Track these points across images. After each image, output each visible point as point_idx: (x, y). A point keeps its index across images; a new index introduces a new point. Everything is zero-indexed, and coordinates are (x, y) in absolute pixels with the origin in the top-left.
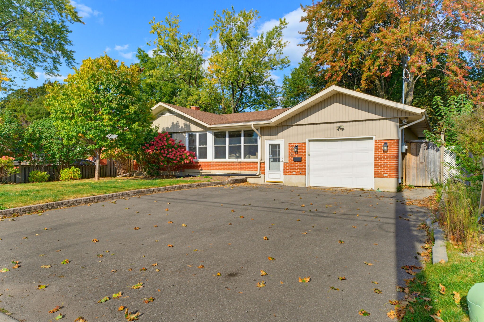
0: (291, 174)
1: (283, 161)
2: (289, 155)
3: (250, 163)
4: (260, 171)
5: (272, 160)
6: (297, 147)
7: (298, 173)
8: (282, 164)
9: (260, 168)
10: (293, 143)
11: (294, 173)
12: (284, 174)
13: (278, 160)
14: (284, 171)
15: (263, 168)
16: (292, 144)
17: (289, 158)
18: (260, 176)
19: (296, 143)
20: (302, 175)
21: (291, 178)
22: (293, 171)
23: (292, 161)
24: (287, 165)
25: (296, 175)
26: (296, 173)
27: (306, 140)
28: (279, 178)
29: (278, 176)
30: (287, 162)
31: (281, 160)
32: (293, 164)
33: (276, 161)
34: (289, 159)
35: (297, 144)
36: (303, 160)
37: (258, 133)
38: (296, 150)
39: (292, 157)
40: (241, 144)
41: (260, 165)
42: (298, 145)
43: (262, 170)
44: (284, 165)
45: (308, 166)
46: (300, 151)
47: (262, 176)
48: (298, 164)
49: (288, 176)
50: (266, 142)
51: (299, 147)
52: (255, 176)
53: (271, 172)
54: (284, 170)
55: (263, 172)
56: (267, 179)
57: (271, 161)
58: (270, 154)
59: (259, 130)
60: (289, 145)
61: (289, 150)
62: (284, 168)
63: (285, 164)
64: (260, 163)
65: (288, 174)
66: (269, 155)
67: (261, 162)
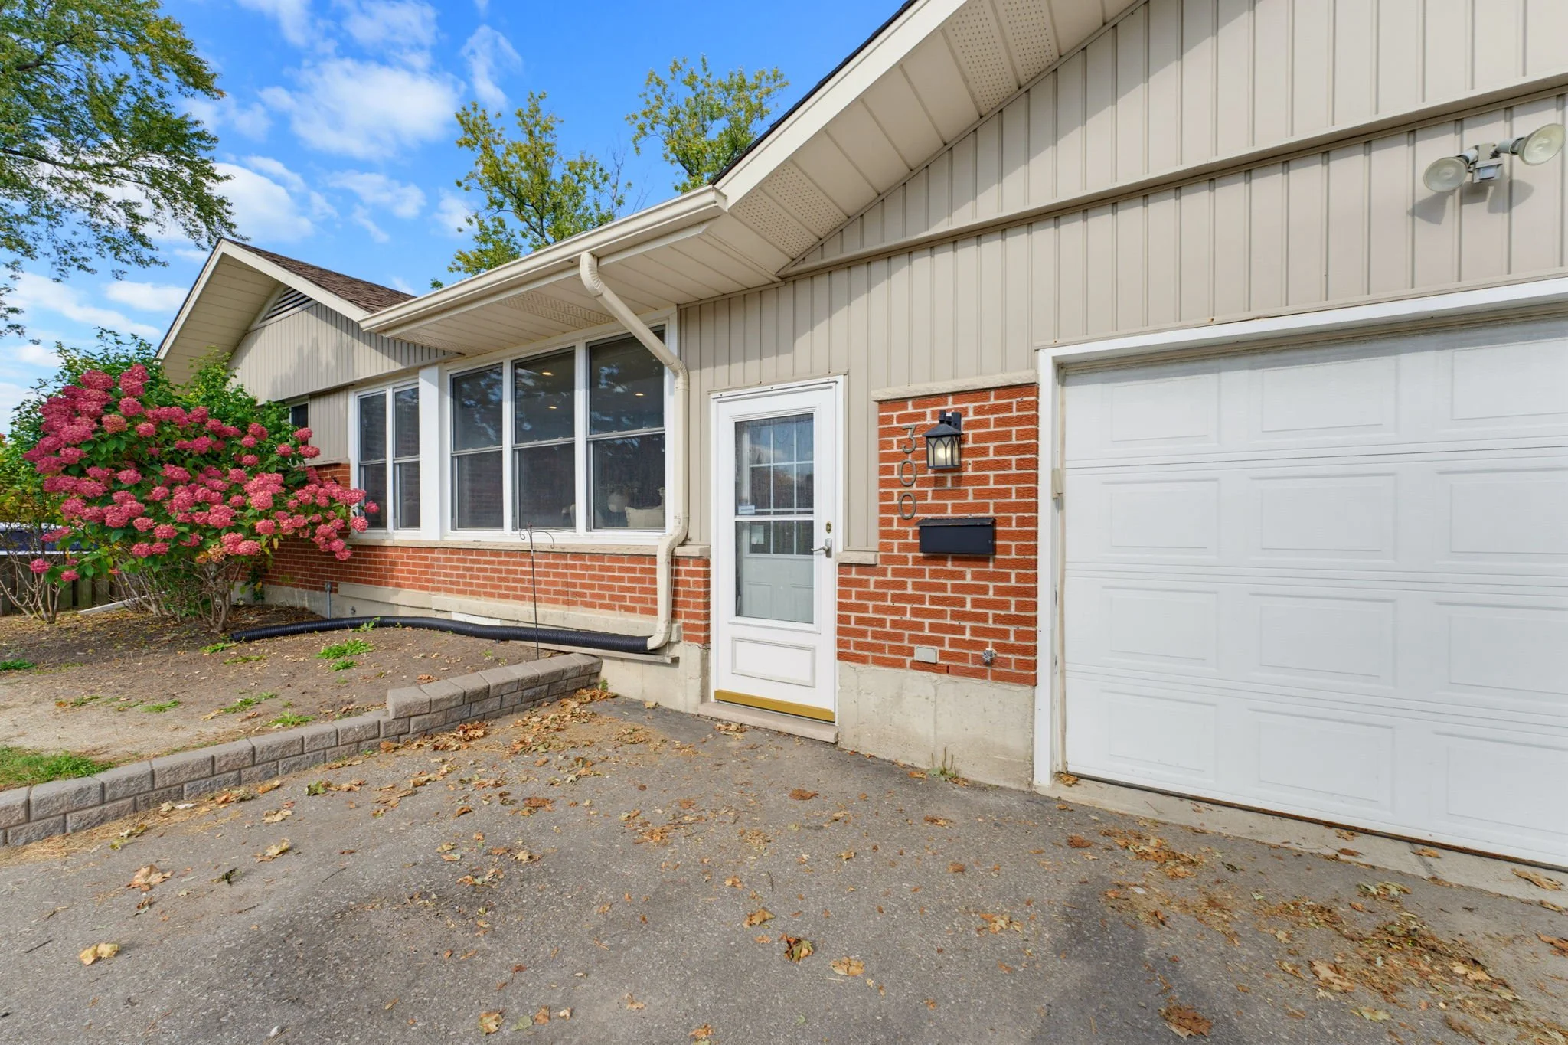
0: (900, 664)
1: (838, 548)
2: (884, 497)
3: (616, 557)
4: (674, 615)
5: (758, 538)
6: (951, 430)
7: (963, 658)
8: (825, 575)
9: (675, 593)
10: (921, 400)
11: (926, 653)
12: (841, 656)
13: (800, 540)
14: (840, 631)
15: (696, 595)
16: (910, 409)
17: (885, 522)
18: (676, 651)
19: (941, 397)
20: (1000, 677)
21: (899, 697)
22: (914, 639)
23: (906, 547)
24: (864, 583)
25: (947, 670)
26: (943, 655)
27: (1033, 365)
28: (806, 677)
29: (795, 665)
30: (870, 558)
31: (820, 539)
32: (920, 573)
33: (783, 547)
34: (883, 535)
35: (950, 405)
36: (1009, 548)
37: (666, 350)
38: (943, 454)
39: (904, 521)
40: (573, 435)
41: (675, 573)
42: (958, 415)
43: (688, 615)
44: (842, 582)
45: (1058, 598)
46: (978, 466)
47: (687, 652)
48: (961, 575)
49: (875, 678)
50: (713, 404)
51: (970, 425)
52: (635, 646)
53: (752, 627)
54: (841, 619)
55: (695, 627)
56: (722, 680)
57: (755, 549)
58: (746, 493)
59: (672, 334)
60: (883, 420)
61: (883, 458)
62: (841, 606)
63: (854, 575)
64: (675, 560)
65: (879, 662)
66: (739, 501)
67: (680, 551)
